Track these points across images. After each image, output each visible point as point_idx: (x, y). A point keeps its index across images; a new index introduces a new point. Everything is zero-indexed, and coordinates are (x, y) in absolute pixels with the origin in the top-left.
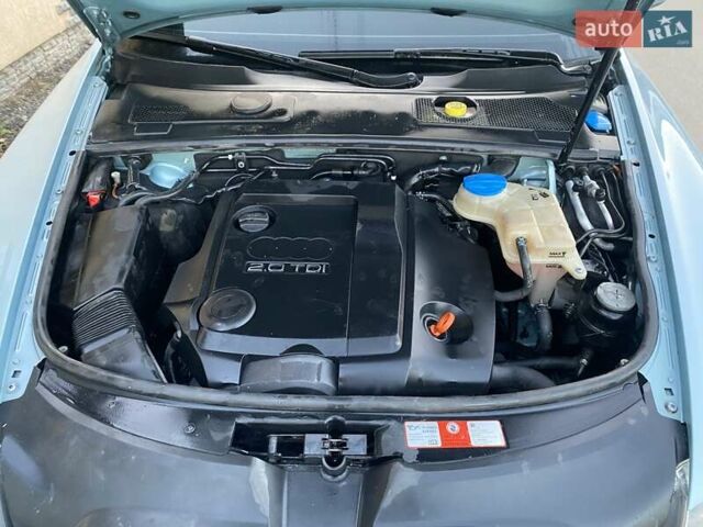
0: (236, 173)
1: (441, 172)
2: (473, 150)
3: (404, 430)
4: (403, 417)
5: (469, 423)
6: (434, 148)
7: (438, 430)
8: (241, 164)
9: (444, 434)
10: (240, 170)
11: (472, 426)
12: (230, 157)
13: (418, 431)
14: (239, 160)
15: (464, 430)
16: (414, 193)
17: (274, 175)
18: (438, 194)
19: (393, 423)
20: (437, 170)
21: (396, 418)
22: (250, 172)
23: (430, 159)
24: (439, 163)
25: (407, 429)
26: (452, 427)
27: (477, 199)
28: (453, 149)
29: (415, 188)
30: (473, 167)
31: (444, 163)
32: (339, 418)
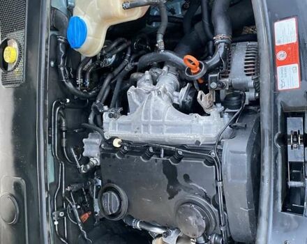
0: (67, 218)
1: (63, 65)
2: (47, 42)
3: (285, 91)
4: (275, 92)
5: (277, 44)
6: (46, 70)
7: (284, 67)
8: (61, 214)
9: (287, 62)
10: (66, 215)
11: (279, 42)
12: (56, 223)
13: (285, 80)
14: (59, 216)
15: (283, 48)
16: (78, 86)
17: (69, 189)
18: (78, 68)
19: (280, 99)
20: (62, 69)
21: (275, 97)
22: (66, 207)
23: (53, 73)
24: (56, 68)
25: (284, 88)
26: (281, 56)
27: (89, 38)
28: (46, 57)
29: (75, 85)
30: (61, 42)
31: (57, 63)
32: (276, 137)
